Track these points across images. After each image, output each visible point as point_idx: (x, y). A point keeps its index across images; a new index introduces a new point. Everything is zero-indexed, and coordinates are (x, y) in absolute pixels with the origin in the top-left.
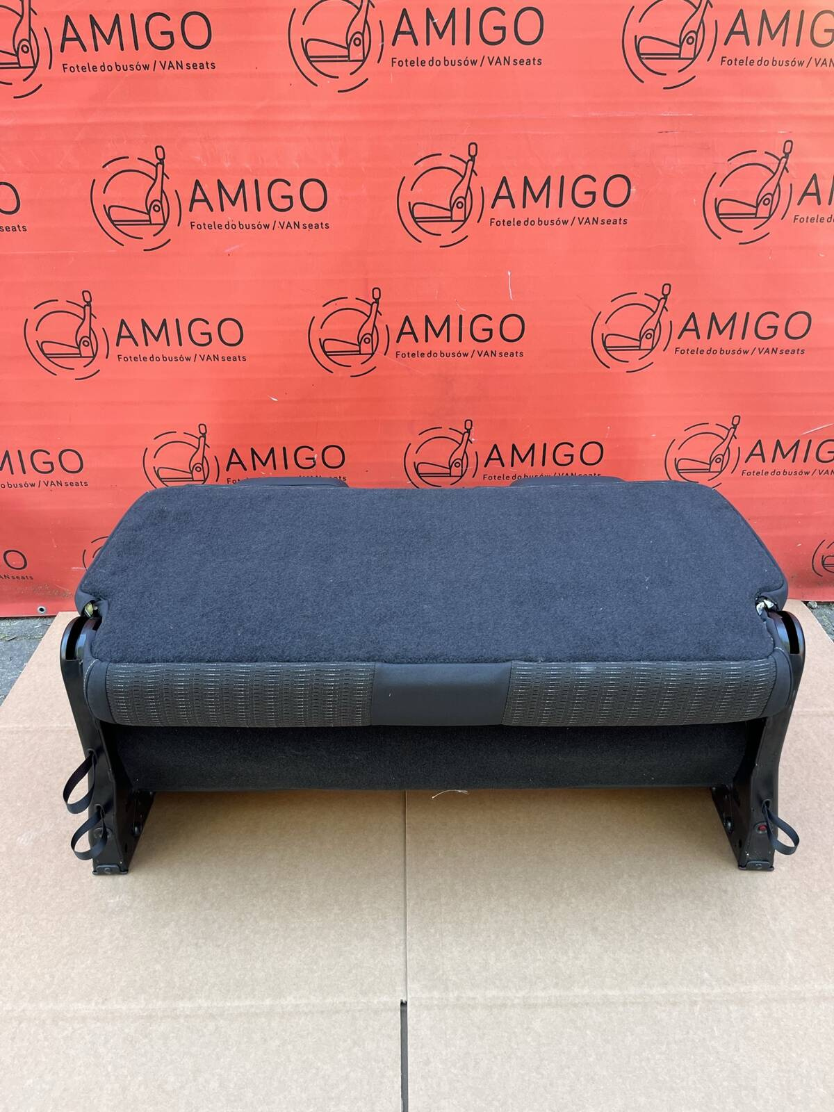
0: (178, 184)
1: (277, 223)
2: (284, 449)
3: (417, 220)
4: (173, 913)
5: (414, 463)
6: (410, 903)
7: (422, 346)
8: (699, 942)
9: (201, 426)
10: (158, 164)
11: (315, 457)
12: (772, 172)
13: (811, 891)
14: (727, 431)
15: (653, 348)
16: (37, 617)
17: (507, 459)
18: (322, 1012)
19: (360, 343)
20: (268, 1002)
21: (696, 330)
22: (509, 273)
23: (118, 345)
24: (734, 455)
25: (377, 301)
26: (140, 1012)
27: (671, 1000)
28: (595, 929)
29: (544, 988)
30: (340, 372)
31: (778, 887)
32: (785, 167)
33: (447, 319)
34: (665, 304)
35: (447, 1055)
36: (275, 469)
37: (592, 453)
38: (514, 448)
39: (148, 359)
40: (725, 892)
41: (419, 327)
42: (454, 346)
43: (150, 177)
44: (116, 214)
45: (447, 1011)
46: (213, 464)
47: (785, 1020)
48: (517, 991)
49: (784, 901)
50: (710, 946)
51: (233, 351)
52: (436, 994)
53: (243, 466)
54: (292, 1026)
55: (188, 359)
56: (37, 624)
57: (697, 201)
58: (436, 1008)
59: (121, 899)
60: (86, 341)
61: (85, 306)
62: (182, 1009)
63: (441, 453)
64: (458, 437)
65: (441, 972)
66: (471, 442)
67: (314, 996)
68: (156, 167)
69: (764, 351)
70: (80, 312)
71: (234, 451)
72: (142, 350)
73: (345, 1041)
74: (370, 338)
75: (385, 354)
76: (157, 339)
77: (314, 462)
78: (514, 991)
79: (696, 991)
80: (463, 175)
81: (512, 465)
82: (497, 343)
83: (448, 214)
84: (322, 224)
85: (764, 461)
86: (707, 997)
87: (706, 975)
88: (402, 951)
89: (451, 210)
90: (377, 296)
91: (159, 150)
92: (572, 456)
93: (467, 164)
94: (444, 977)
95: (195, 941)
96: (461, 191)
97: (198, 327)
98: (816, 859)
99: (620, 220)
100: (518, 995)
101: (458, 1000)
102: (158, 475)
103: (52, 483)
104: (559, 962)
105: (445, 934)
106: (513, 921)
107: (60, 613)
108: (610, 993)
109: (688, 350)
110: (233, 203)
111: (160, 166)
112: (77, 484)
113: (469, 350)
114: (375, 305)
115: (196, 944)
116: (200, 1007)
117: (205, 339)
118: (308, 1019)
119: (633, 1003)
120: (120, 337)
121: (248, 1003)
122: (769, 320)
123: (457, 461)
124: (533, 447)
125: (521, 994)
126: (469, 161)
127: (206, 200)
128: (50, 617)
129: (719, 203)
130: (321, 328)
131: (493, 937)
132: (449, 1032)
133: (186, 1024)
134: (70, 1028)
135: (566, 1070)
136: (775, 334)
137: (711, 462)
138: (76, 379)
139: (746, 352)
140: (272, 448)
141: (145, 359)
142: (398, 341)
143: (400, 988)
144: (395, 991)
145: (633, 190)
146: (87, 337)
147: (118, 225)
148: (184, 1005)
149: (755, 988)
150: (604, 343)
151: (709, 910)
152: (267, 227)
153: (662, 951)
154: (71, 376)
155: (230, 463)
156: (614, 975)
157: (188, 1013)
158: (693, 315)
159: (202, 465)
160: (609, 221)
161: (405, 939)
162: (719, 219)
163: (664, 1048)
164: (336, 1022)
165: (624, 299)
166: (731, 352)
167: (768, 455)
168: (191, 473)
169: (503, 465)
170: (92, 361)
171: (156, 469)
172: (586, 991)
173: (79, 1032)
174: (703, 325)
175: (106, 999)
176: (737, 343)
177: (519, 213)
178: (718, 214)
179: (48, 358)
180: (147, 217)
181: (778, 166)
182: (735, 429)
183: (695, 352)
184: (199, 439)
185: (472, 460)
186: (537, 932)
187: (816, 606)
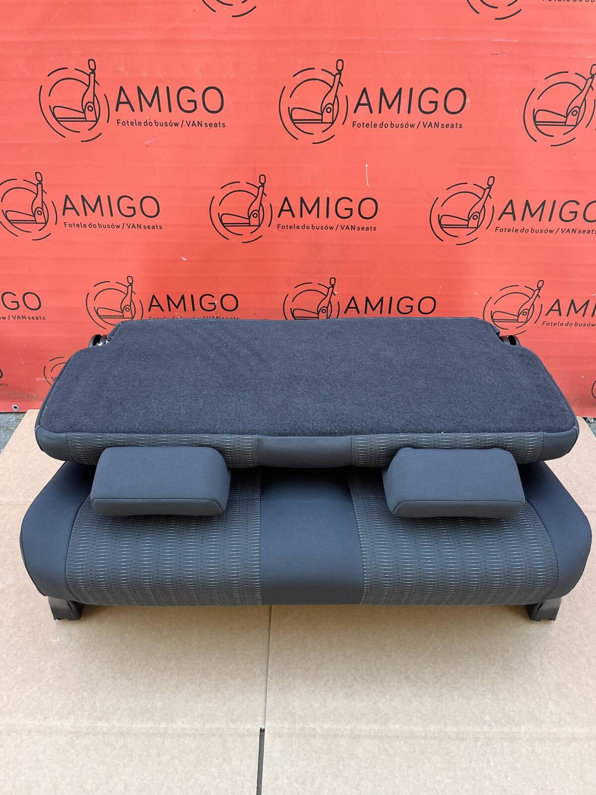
0: (107, 90)
1: (185, 122)
2: (192, 296)
3: (295, 122)
4: (98, 652)
5: (291, 309)
6: (272, 652)
7: (298, 221)
8: (485, 691)
9: (129, 278)
10: (90, 73)
11: (216, 303)
12: (580, 89)
13: (571, 653)
14: (533, 292)
15: (478, 227)
16: (13, 413)
17: (362, 308)
18: (202, 735)
19: (250, 217)
20: (163, 725)
21: (513, 213)
22: (367, 166)
23: (64, 215)
24: (537, 310)
25: (263, 185)
26: (71, 728)
27: (460, 736)
28: (407, 678)
29: (367, 723)
30: (234, 239)
31: (547, 649)
32: (591, 86)
33: (318, 200)
34: (489, 192)
35: (291, 772)
36: (185, 310)
37: (427, 305)
38: (367, 299)
39: (87, 226)
40: (507, 651)
41: (296, 205)
42: (323, 221)
43: (85, 84)
44: (59, 113)
45: (294, 739)
46: (138, 306)
47: (543, 755)
48: (346, 725)
49: (550, 660)
50: (492, 695)
51: (152, 221)
52: (286, 725)
53: (161, 308)
54: (179, 745)
55: (118, 227)
56: (12, 417)
57: (519, 111)
58: (285, 735)
59: (61, 640)
60: (40, 211)
61: (38, 184)
62: (100, 728)
63: (311, 301)
64: (325, 291)
65: (291, 708)
66: (335, 295)
67: (197, 722)
68: (89, 76)
69: (566, 231)
70: (34, 188)
71: (154, 296)
72: (82, 219)
73: (217, 759)
74: (258, 214)
75: (269, 226)
76: (94, 211)
77: (215, 306)
78: (344, 724)
79: (479, 730)
80: (332, 85)
81: (366, 313)
82: (355, 220)
83: (319, 117)
84: (219, 123)
85: (560, 315)
86: (487, 735)
87: (487, 717)
88: (264, 689)
89: (322, 114)
90: (263, 181)
91: (92, 63)
92: (412, 307)
93: (335, 76)
94: (293, 711)
95: (113, 675)
96: (330, 99)
97: (125, 202)
98: (577, 628)
99: (457, 124)
100: (347, 728)
101: (302, 730)
102: (97, 313)
103: (19, 317)
104: (379, 702)
105: (296, 677)
106: (347, 669)
107: (29, 410)
108: (416, 729)
109: (506, 229)
110: (150, 105)
111: (92, 75)
112: (37, 318)
113: (334, 225)
114: (261, 188)
115: (114, 677)
116: (113, 727)
117: (131, 212)
118: (192, 740)
119: (432, 738)
120: (65, 208)
121: (148, 725)
122: (572, 207)
123: (323, 308)
124: (382, 300)
125: (349, 727)
126: (337, 74)
127: (128, 102)
128: (22, 413)
129: (536, 114)
130: (220, 205)
131: (332, 681)
132: (294, 755)
133: (103, 739)
134: (19, 739)
135: (379, 788)
136: (575, 217)
137: (519, 315)
138: (33, 240)
139: (551, 232)
140: (183, 296)
141: (85, 226)
142: (279, 217)
143: (260, 719)
144: (256, 721)
145: (468, 100)
146: (39, 208)
147: (61, 121)
148: (102, 725)
149: (523, 729)
150: (440, 222)
151: (493, 665)
152: (176, 125)
153: (456, 697)
154: (30, 237)
155: (151, 306)
156: (419, 715)
157: (104, 731)
158: (511, 202)
159: (130, 306)
160: (447, 126)
161: (267, 680)
162: (536, 125)
163: (452, 774)
164: (212, 743)
165: (457, 189)
166: (540, 231)
167: (564, 311)
168: (122, 312)
169: (359, 312)
170: (44, 226)
171: (96, 309)
172: (397, 727)
173: (26, 741)
174: (519, 209)
175: (46, 717)
176: (545, 224)
177: (376, 118)
178: (535, 122)
179: (11, 223)
180: (82, 115)
181: (585, 85)
182: (540, 290)
183: (511, 231)
184: (128, 287)
185: (335, 308)
186: (365, 679)
187: (593, 421)
